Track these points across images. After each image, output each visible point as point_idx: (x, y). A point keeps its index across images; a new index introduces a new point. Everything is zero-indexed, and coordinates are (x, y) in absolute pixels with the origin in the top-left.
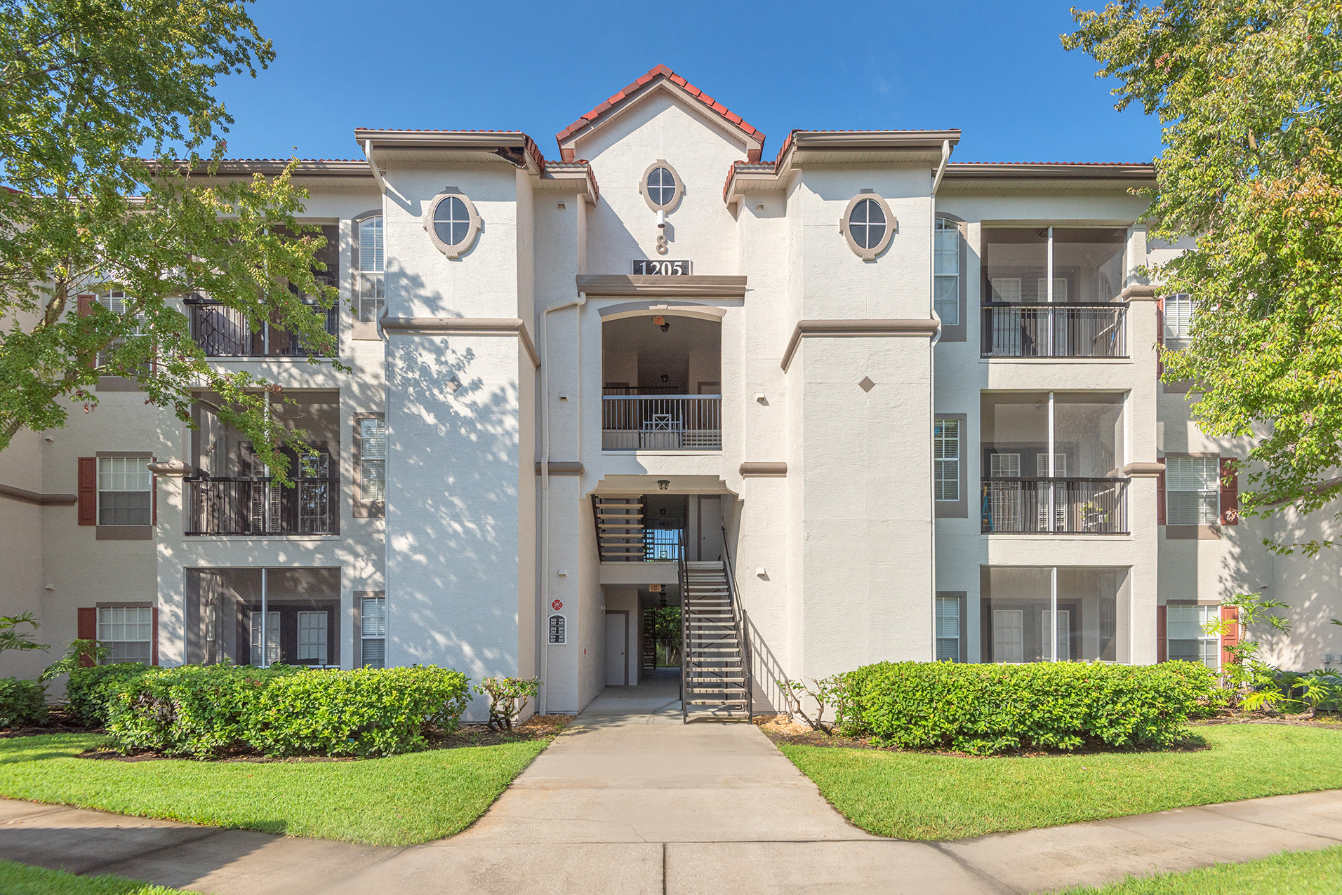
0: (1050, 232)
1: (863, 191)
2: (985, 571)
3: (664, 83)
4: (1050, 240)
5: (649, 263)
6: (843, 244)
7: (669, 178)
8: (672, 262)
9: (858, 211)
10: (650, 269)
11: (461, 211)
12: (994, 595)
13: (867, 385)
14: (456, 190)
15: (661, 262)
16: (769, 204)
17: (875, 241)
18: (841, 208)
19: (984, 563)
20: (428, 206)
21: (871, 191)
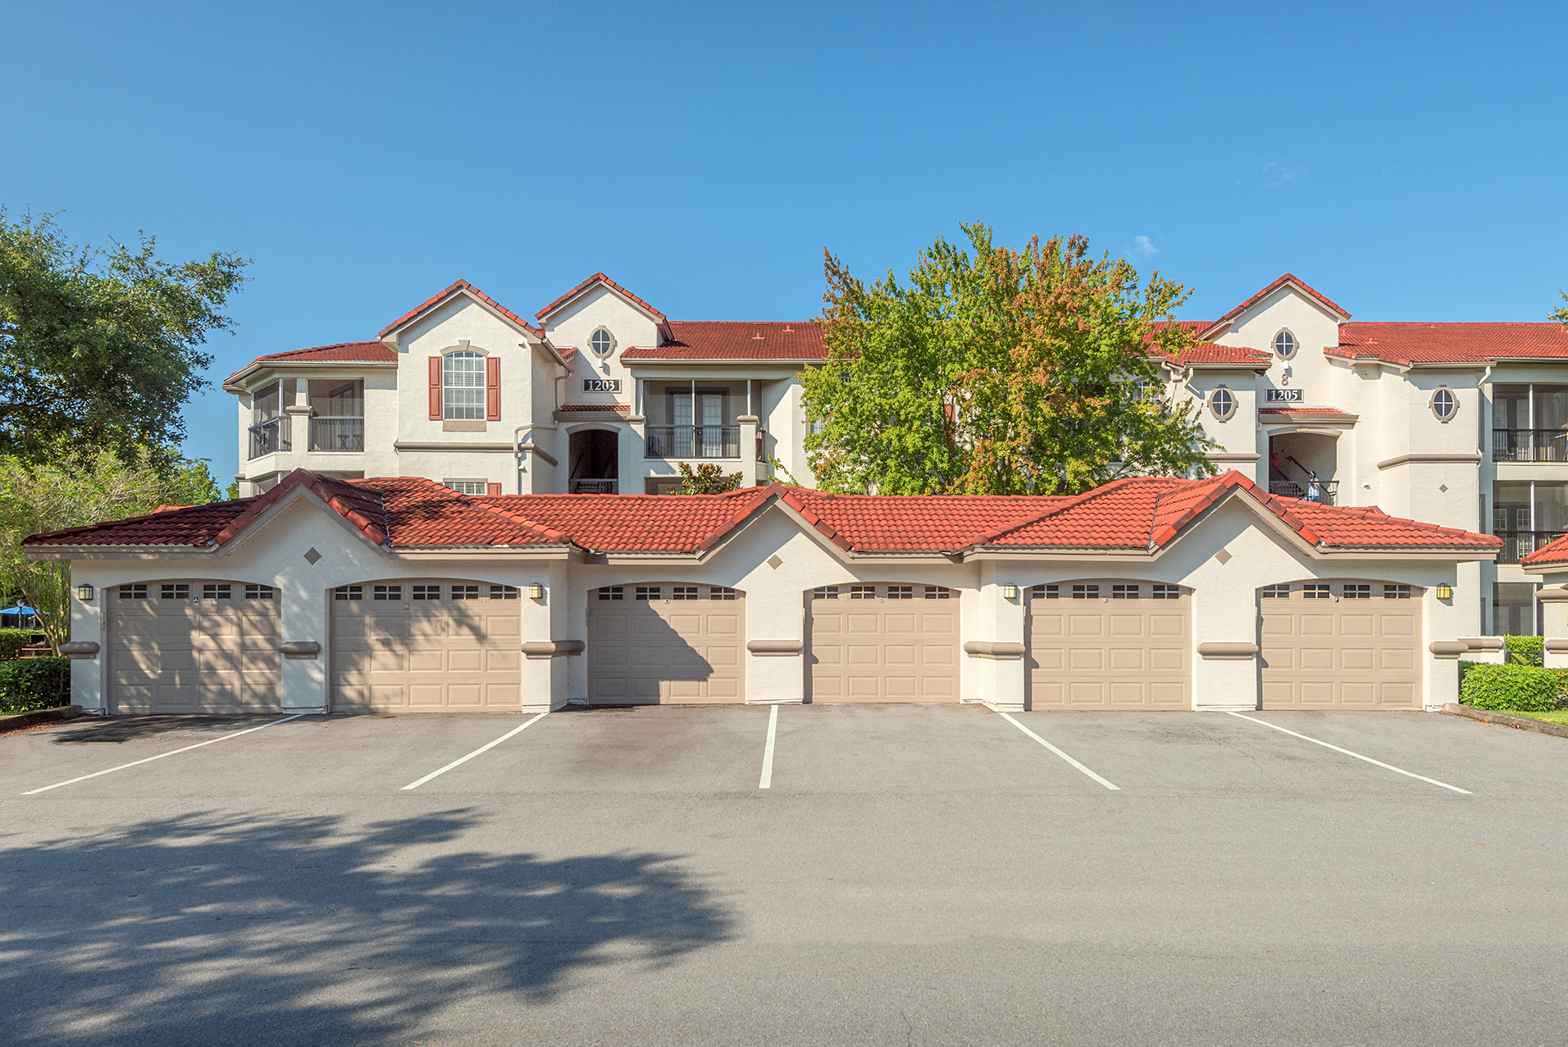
0: (1531, 387)
1: (1441, 386)
2: (1496, 585)
3: (1289, 283)
4: (1531, 392)
5: (1277, 391)
6: (1431, 412)
7: (1289, 338)
8: (1291, 391)
9: (1438, 397)
10: (1278, 395)
11: (1227, 397)
12: (1500, 598)
13: (1443, 489)
14: (1224, 386)
15: (1284, 391)
16: (1370, 372)
17: (1448, 411)
18: (1430, 394)
19: (1495, 581)
20: (1209, 394)
21: (1445, 386)
